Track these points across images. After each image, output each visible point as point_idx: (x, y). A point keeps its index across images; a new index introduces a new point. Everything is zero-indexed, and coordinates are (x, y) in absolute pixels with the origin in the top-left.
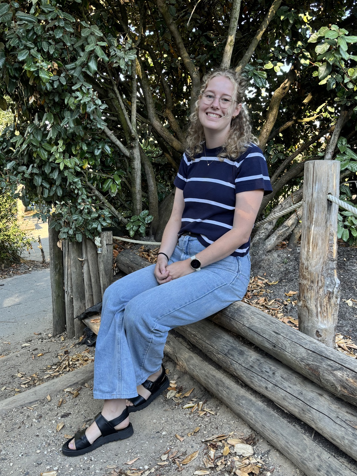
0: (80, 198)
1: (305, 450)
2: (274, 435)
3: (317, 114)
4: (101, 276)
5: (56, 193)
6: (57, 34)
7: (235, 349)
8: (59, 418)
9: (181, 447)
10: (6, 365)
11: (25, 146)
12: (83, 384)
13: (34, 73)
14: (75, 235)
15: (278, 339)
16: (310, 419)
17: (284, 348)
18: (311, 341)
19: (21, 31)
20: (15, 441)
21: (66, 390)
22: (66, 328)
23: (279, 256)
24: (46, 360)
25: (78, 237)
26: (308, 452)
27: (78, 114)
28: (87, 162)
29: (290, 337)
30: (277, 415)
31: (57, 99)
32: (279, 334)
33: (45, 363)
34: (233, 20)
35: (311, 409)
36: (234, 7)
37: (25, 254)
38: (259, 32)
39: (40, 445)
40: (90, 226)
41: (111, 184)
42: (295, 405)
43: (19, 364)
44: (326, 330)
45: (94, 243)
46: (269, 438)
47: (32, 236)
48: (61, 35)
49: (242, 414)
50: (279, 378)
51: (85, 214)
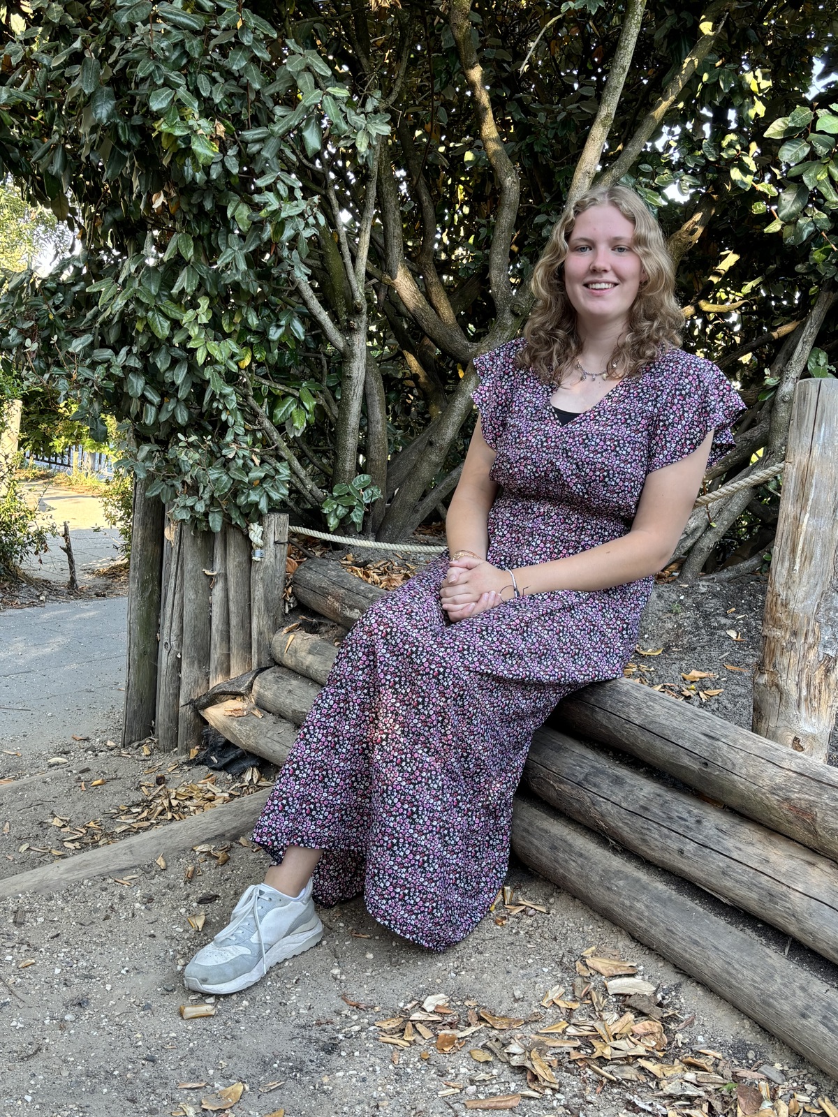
0: (230, 431)
1: (772, 977)
2: (695, 949)
3: (743, 299)
4: (255, 613)
5: (174, 416)
6: (234, 60)
7: (603, 773)
8: (195, 904)
9: (482, 972)
10: (21, 799)
11: (120, 303)
12: (235, 838)
13: (179, 142)
14: (206, 514)
15: (714, 750)
16: (787, 913)
17: (729, 767)
18: (791, 755)
19: (164, 44)
20: (103, 945)
21: (199, 849)
22: (152, 729)
23: (660, 596)
24: (114, 794)
25: (213, 521)
26: (779, 980)
27: (258, 242)
28: (250, 354)
29: (743, 744)
30: (701, 910)
31: (208, 205)
32: (718, 740)
33: (112, 800)
34: (618, 70)
35: (791, 891)
36: (622, 44)
37: (29, 564)
38: (660, 102)
39: (162, 954)
40: (243, 498)
41: (293, 408)
42: (752, 883)
43: (51, 798)
44: (814, 737)
45: (247, 538)
46: (682, 957)
47: (51, 521)
48: (244, 64)
49: (616, 909)
50: (713, 832)
51: (237, 469)
